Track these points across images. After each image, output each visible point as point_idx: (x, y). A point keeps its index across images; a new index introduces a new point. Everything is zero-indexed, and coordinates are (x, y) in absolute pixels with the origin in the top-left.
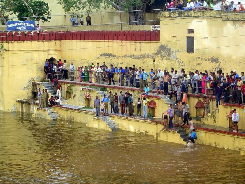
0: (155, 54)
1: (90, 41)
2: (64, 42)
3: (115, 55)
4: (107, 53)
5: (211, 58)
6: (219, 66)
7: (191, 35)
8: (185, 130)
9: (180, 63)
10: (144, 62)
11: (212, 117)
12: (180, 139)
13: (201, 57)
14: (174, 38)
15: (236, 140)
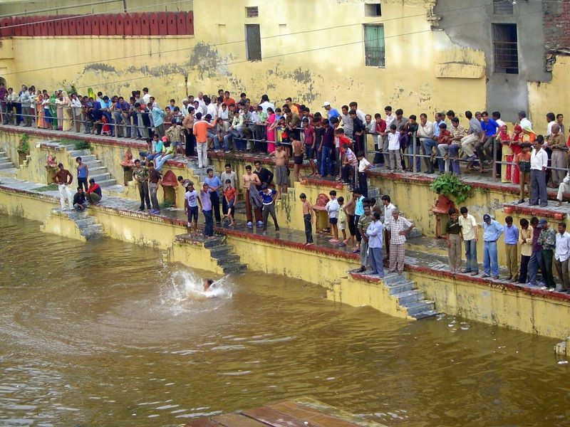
0: (187, 65)
1: (65, 37)
2: (19, 41)
3: (114, 68)
4: (97, 64)
5: (295, 73)
6: (311, 89)
7: (252, 21)
8: (225, 240)
9: (236, 83)
10: (168, 83)
11: (283, 209)
12: (212, 260)
13: (274, 71)
14: (221, 27)
15: (323, 265)
